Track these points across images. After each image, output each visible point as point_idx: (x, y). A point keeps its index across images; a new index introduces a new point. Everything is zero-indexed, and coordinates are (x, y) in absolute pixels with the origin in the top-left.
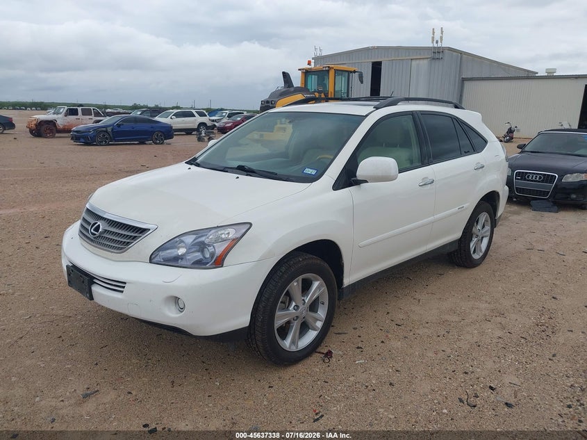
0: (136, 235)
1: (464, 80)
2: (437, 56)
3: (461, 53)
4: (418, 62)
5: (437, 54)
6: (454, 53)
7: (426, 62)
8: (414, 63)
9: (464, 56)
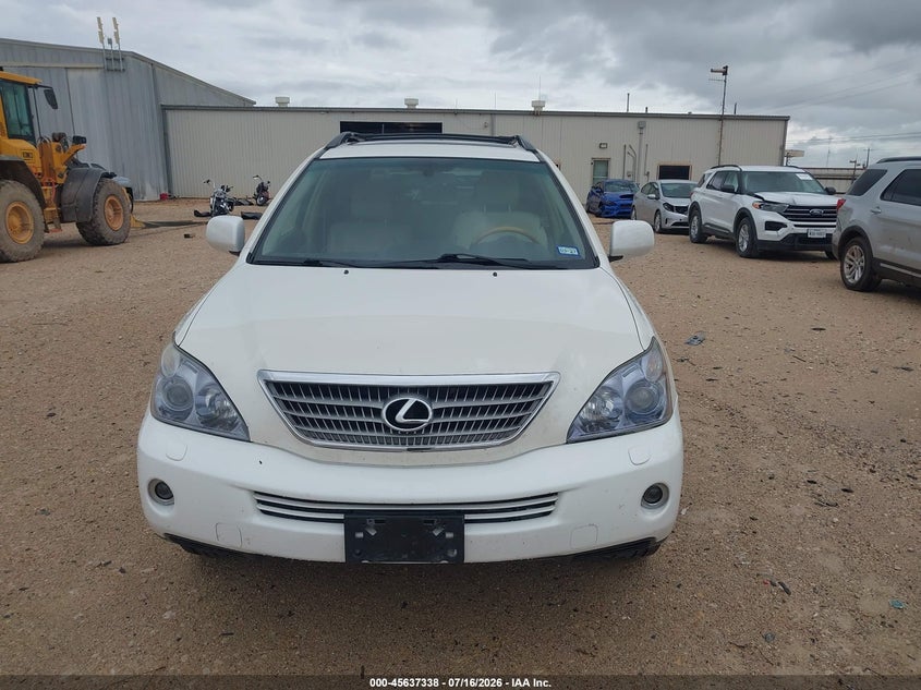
0: (529, 399)
1: (165, 109)
2: (114, 66)
3: (153, 64)
4: (79, 73)
5: (114, 62)
6: (142, 63)
7: (95, 74)
8: (72, 75)
9: (157, 69)
